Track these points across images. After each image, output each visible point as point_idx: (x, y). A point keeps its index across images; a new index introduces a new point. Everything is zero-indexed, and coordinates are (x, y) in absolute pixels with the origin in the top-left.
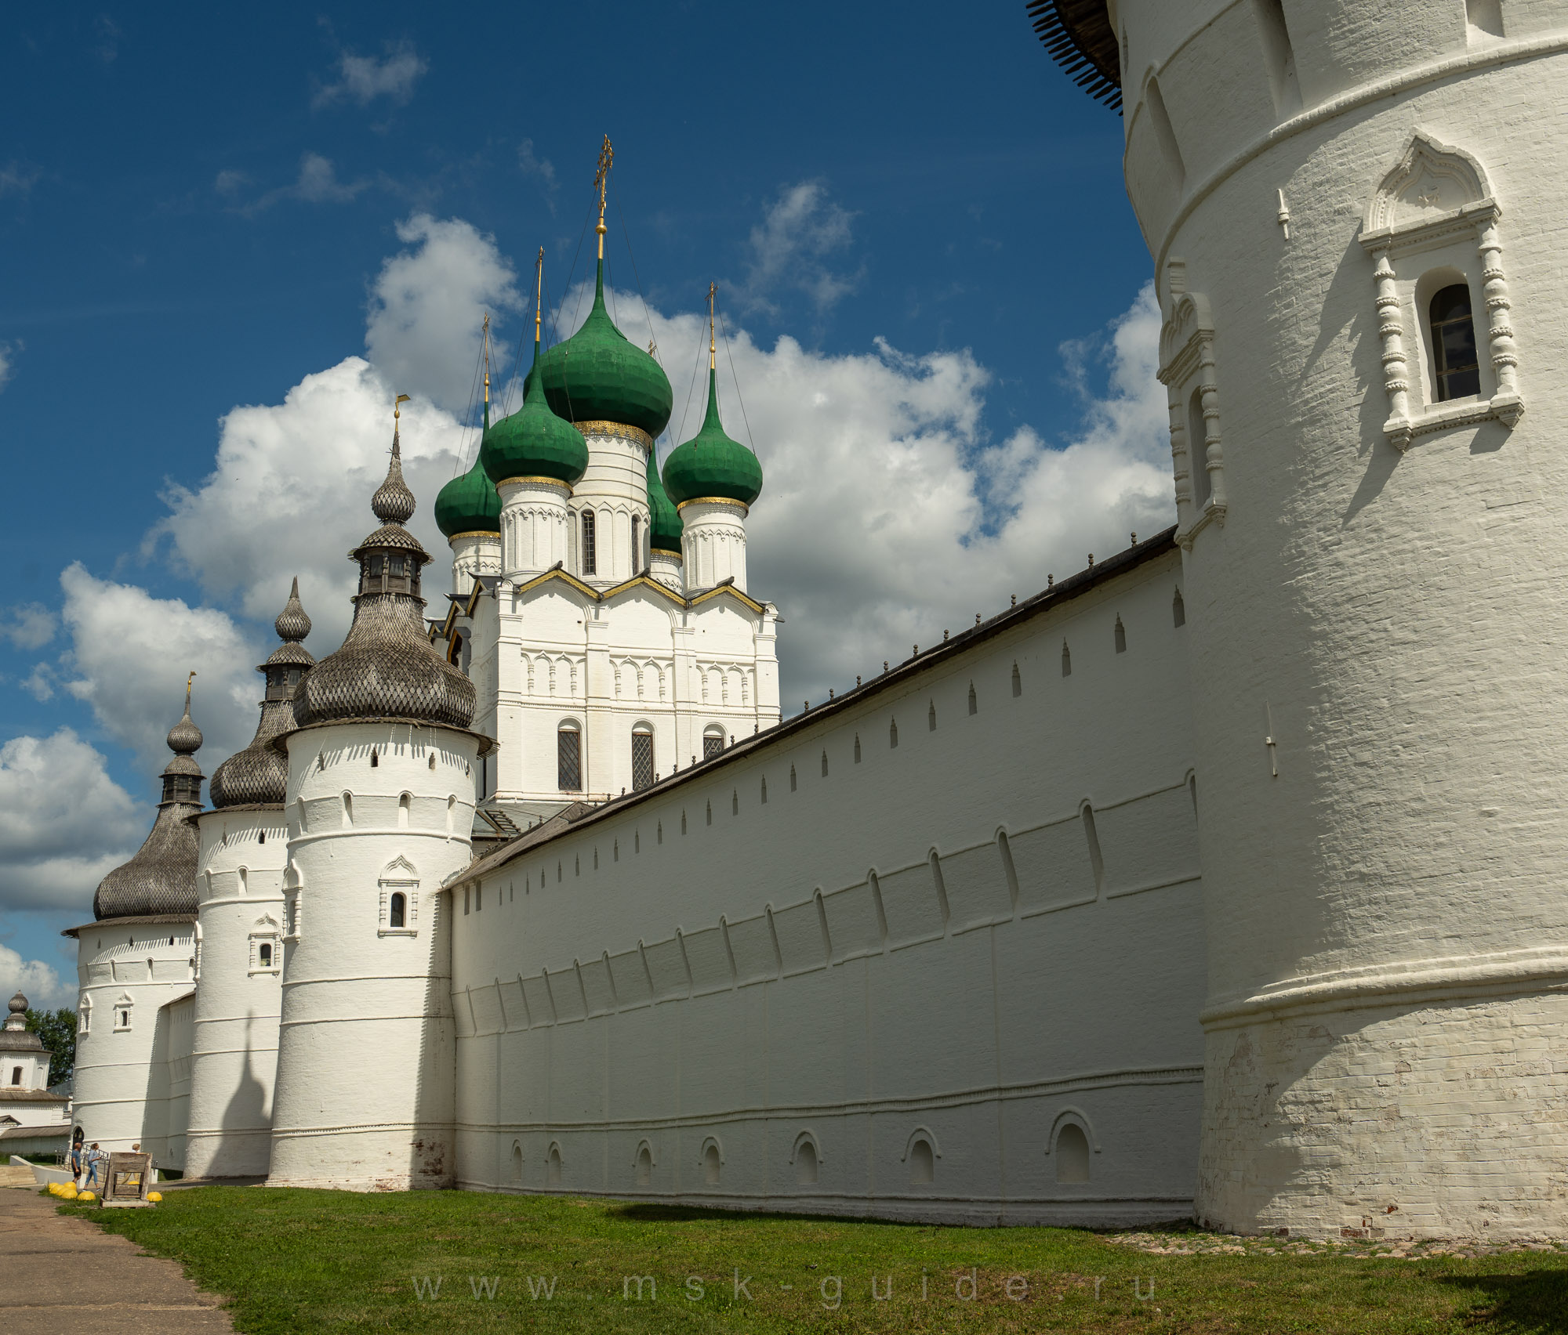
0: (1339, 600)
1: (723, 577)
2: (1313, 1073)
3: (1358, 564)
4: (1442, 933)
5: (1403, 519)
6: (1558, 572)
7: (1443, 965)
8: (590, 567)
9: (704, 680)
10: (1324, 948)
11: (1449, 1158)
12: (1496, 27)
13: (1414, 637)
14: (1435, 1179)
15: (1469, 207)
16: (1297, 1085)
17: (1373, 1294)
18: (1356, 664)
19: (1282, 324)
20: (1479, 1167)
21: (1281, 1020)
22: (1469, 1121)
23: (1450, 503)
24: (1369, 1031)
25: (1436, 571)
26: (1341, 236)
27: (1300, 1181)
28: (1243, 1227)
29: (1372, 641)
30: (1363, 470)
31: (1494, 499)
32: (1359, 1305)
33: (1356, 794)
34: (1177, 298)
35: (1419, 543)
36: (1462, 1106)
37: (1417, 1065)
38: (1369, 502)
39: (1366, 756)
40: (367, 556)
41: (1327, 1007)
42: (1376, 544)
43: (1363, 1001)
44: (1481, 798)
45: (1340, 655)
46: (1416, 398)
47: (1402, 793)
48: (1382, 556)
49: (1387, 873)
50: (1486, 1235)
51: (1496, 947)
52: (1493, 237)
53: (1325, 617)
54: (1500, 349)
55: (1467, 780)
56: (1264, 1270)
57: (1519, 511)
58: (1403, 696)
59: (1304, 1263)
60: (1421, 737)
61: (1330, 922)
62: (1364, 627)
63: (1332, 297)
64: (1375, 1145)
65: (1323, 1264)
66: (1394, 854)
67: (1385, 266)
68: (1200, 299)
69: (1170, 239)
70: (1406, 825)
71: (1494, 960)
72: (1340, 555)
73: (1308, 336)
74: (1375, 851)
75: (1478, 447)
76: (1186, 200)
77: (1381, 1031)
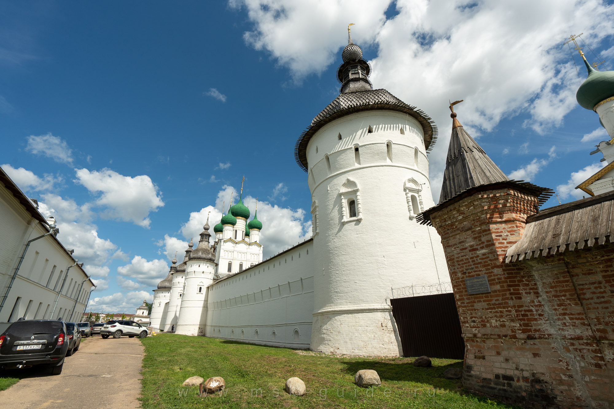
0: (334, 247)
1: (255, 241)
2: (327, 324)
3: (337, 242)
4: (348, 302)
5: (344, 235)
6: (367, 244)
7: (348, 307)
8: (236, 238)
10: (330, 303)
11: (348, 340)
12: (359, 164)
13: (345, 254)
14: (345, 344)
15: (355, 189)
16: (325, 326)
18: (337, 257)
19: (328, 205)
20: (352, 342)
21: (323, 315)
22: (351, 334)
23: (351, 233)
24: (336, 318)
25: (349, 243)
26: (337, 192)
27: (324, 343)
28: (315, 350)
29: (339, 254)
30: (339, 227)
31: (358, 233)
33: (336, 278)
34: (313, 201)
35: (346, 239)
36: (350, 331)
37: (343, 324)
38: (339, 232)
39: (337, 272)
40: (202, 235)
41: (330, 313)
42: (340, 239)
43: (335, 313)
44: (355, 280)
45: (334, 256)
46: (347, 217)
47: (343, 278)
48: (341, 241)
49: (340, 291)
50: (353, 354)
51: (356, 304)
52: (358, 193)
53: (332, 250)
54: (359, 210)
55: (353, 277)
57: (361, 235)
58: (343, 263)
59: (324, 357)
60: (346, 269)
61: (331, 299)
62: (338, 252)
63: (335, 202)
64: (336, 337)
65: (327, 357)
66: (341, 288)
68: (316, 201)
69: (313, 193)
70: (343, 284)
71: (356, 307)
72: (335, 241)
73: (331, 207)
74: (338, 288)
75: (355, 225)
76: (315, 187)
77: (338, 318)
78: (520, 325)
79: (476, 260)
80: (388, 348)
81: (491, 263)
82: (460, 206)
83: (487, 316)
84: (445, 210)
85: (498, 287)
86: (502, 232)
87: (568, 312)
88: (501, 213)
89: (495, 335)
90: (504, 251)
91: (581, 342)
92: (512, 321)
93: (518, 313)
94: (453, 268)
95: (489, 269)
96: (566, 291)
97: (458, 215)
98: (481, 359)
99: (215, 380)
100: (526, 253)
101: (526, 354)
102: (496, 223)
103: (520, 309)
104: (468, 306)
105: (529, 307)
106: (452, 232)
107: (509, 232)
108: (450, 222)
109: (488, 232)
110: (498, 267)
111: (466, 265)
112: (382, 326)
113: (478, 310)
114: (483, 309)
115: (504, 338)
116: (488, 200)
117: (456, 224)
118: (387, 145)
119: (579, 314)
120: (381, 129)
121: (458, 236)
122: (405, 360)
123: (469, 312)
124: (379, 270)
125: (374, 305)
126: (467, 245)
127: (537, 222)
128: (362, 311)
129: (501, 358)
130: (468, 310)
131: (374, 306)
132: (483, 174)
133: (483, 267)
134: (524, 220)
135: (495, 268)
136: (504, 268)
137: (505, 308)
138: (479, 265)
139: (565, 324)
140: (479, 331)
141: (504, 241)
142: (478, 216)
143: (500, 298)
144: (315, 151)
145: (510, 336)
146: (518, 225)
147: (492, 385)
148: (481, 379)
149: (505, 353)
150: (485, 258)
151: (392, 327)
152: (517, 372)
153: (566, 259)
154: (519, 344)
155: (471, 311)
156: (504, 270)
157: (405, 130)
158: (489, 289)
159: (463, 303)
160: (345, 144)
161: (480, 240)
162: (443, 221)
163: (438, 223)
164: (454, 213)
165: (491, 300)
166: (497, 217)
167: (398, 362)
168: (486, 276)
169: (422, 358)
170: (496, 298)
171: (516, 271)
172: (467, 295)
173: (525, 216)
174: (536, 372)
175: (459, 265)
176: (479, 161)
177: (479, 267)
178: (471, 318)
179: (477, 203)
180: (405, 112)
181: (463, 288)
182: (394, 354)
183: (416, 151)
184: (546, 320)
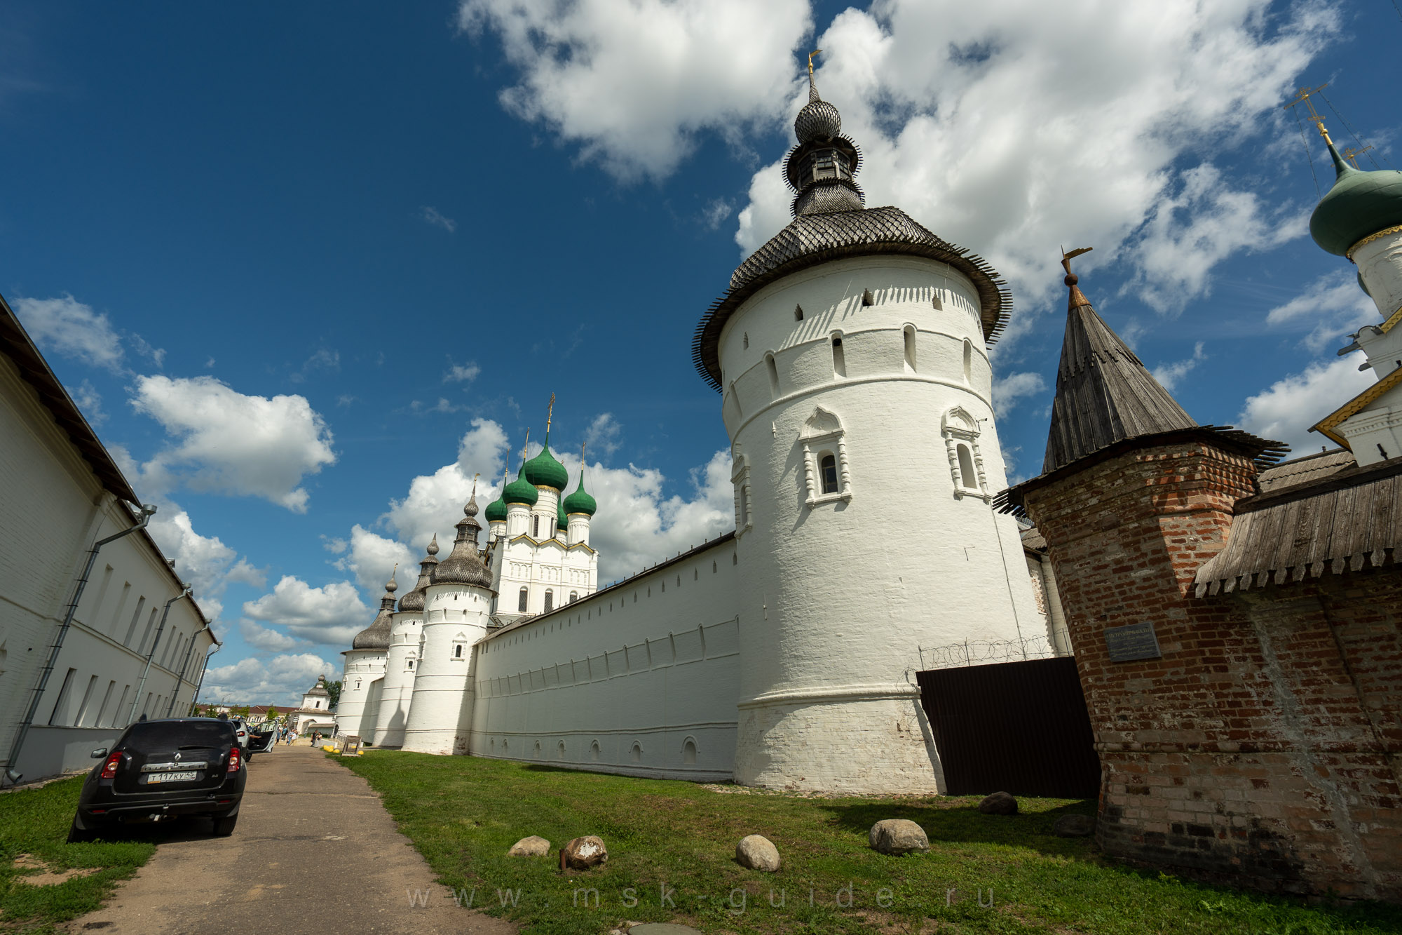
0: (790, 558)
1: (581, 540)
2: (776, 727)
3: (796, 547)
4: (822, 678)
5: (812, 532)
6: (863, 553)
7: (823, 689)
8: (536, 535)
9: (572, 575)
10: (782, 681)
11: (824, 761)
12: (844, 374)
13: (815, 573)
14: (819, 768)
15: (835, 431)
16: (770, 731)
17: (796, 812)
18: (795, 581)
19: (773, 465)
20: (834, 764)
21: (766, 707)
22: (831, 747)
23: (827, 527)
24: (796, 712)
25: (822, 550)
26: (794, 437)
27: (770, 767)
28: (750, 784)
29: (800, 573)
30: (798, 516)
31: (842, 527)
32: (790, 816)
33: (794, 626)
34: (738, 455)
35: (817, 541)
37: (813, 725)
38: (800, 526)
40: (461, 527)
41: (782, 703)
42: (803, 540)
43: (795, 701)
44: (837, 630)
45: (789, 578)
46: (816, 492)
47: (809, 627)
48: (805, 544)
49: (804, 655)
50: (836, 790)
51: (841, 683)
52: (842, 441)
53: (785, 565)
54: (844, 477)
55: (832, 623)
56: (757, 801)
57: (850, 532)
58: (811, 593)
59: (772, 798)
60: (816, 607)
61: (784, 672)
62: (798, 569)
63: (789, 458)
64: (797, 754)
65: (778, 799)
66: (807, 649)
67: (807, 448)
68: (746, 456)
69: (737, 436)
70: (811, 639)
71: (841, 688)
73: (781, 470)
74: (800, 647)
75: (837, 509)
76: (742, 423)
77: (801, 712)
78: (1226, 724)
79: (1128, 591)
80: (913, 776)
81: (1162, 598)
82: (1093, 476)
83: (1153, 707)
84: (1060, 486)
85: (1177, 647)
86: (1184, 533)
87: (1324, 697)
88: (1182, 493)
89: (1171, 744)
90: (1190, 572)
91: (1351, 756)
92: (1209, 715)
93: (1220, 700)
94: (1077, 606)
95: (1158, 610)
96: (1320, 654)
97: (1089, 495)
98: (1141, 795)
99: (589, 843)
100: (1239, 579)
101: (1238, 781)
102: (1173, 513)
103: (1225, 692)
104: (1110, 686)
105: (1242, 686)
106: (1073, 532)
107: (1199, 532)
108: (1070, 511)
109: (1155, 534)
110: (1177, 605)
111: (1105, 600)
112: (899, 730)
113: (1132, 693)
114: (1144, 692)
115: (1190, 750)
116: (1154, 467)
117: (1084, 514)
118: (905, 333)
119: (1347, 700)
120: (892, 298)
121: (1087, 541)
122: (955, 801)
123: (1113, 698)
124: (891, 607)
125: (880, 684)
126: (1107, 559)
127: (1257, 514)
128: (854, 698)
129: (1184, 792)
130: (1111, 694)
131: (880, 686)
132: (1140, 409)
133: (1144, 606)
134: (1231, 509)
135: (1171, 608)
136: (1190, 607)
137: (1193, 690)
138: (1135, 602)
139: (1318, 720)
140: (1135, 738)
141: (1190, 551)
142: (1133, 499)
143: (1182, 670)
144: (742, 344)
145: (1203, 745)
146: (1219, 518)
147: (1167, 845)
148: (1142, 834)
149: (1192, 781)
150: (1149, 587)
151: (920, 731)
152: (1219, 819)
153: (1321, 590)
154: (1223, 762)
155: (1118, 697)
156: (1190, 612)
157: (942, 299)
158: (1158, 650)
159: (1101, 679)
160: (811, 329)
161: (1137, 549)
162: (1055, 507)
163: (1043, 513)
164: (1079, 492)
165: (1162, 674)
166: (1174, 503)
167: (940, 805)
168: (1151, 623)
169: (998, 797)
170: (1173, 670)
171: (1216, 614)
172: (1109, 663)
173: (1231, 500)
174: (1259, 817)
175: (1090, 600)
176: (1131, 382)
177: (1136, 605)
178: (1118, 710)
179: (1132, 472)
180: (944, 261)
181: (1099, 649)
182: (926, 789)
183: (967, 347)
184: (1279, 714)
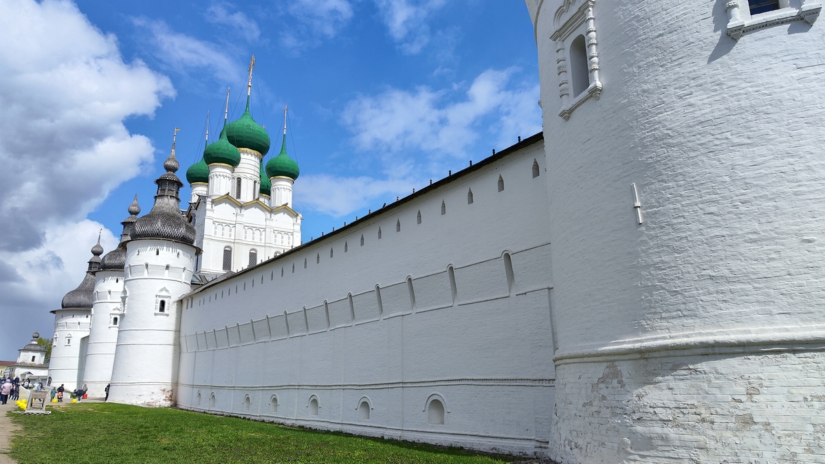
0: (691, 124)
1: (284, 203)
3: (705, 104)
4: (775, 311)
5: (739, 77)
8: (239, 196)
13: (749, 141)
18: (705, 159)
23: (771, 66)
25: (764, 104)
29: (716, 145)
31: (801, 63)
33: (705, 231)
35: (750, 89)
36: (804, 419)
37: (766, 391)
39: (713, 209)
40: (160, 182)
41: (686, 352)
42: (719, 92)
44: (802, 232)
46: (744, 13)
47: (741, 230)
48: (723, 98)
49: (731, 275)
55: (791, 221)
58: (741, 175)
60: (755, 197)
62: (711, 138)
64: (735, 438)
66: (735, 265)
72: (692, 100)
74: (721, 263)
